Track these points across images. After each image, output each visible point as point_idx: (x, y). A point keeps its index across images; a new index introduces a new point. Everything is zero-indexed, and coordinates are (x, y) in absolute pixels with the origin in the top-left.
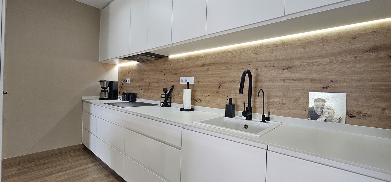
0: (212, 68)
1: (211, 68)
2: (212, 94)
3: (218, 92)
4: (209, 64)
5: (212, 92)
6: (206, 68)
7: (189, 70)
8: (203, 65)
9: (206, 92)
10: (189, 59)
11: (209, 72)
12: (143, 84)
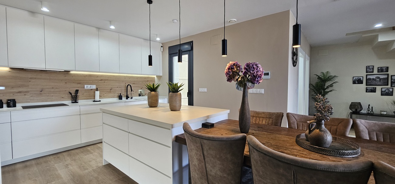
0: (106, 81)
2: (107, 93)
3: (110, 92)
4: (105, 80)
6: (103, 81)
8: (101, 80)
9: (104, 92)
10: (90, 76)
11: (105, 83)
12: (29, 90)
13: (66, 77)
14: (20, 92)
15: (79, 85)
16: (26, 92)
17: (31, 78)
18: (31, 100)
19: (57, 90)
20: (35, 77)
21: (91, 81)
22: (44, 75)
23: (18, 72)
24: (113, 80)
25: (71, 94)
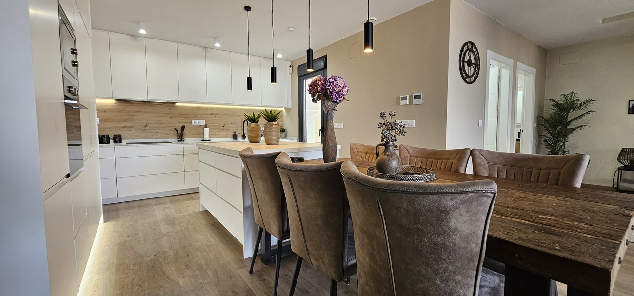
1: (217, 116)
3: (223, 129)
4: (216, 114)
5: (219, 129)
6: (214, 116)
7: (200, 116)
8: (212, 114)
9: (215, 129)
10: (198, 108)
11: (216, 118)
12: (134, 125)
13: (171, 111)
14: (125, 127)
15: (186, 120)
16: (131, 127)
17: (135, 112)
18: (136, 136)
19: (162, 125)
20: (139, 110)
21: (199, 115)
22: (148, 108)
23: (123, 104)
24: (226, 115)
25: (177, 131)
